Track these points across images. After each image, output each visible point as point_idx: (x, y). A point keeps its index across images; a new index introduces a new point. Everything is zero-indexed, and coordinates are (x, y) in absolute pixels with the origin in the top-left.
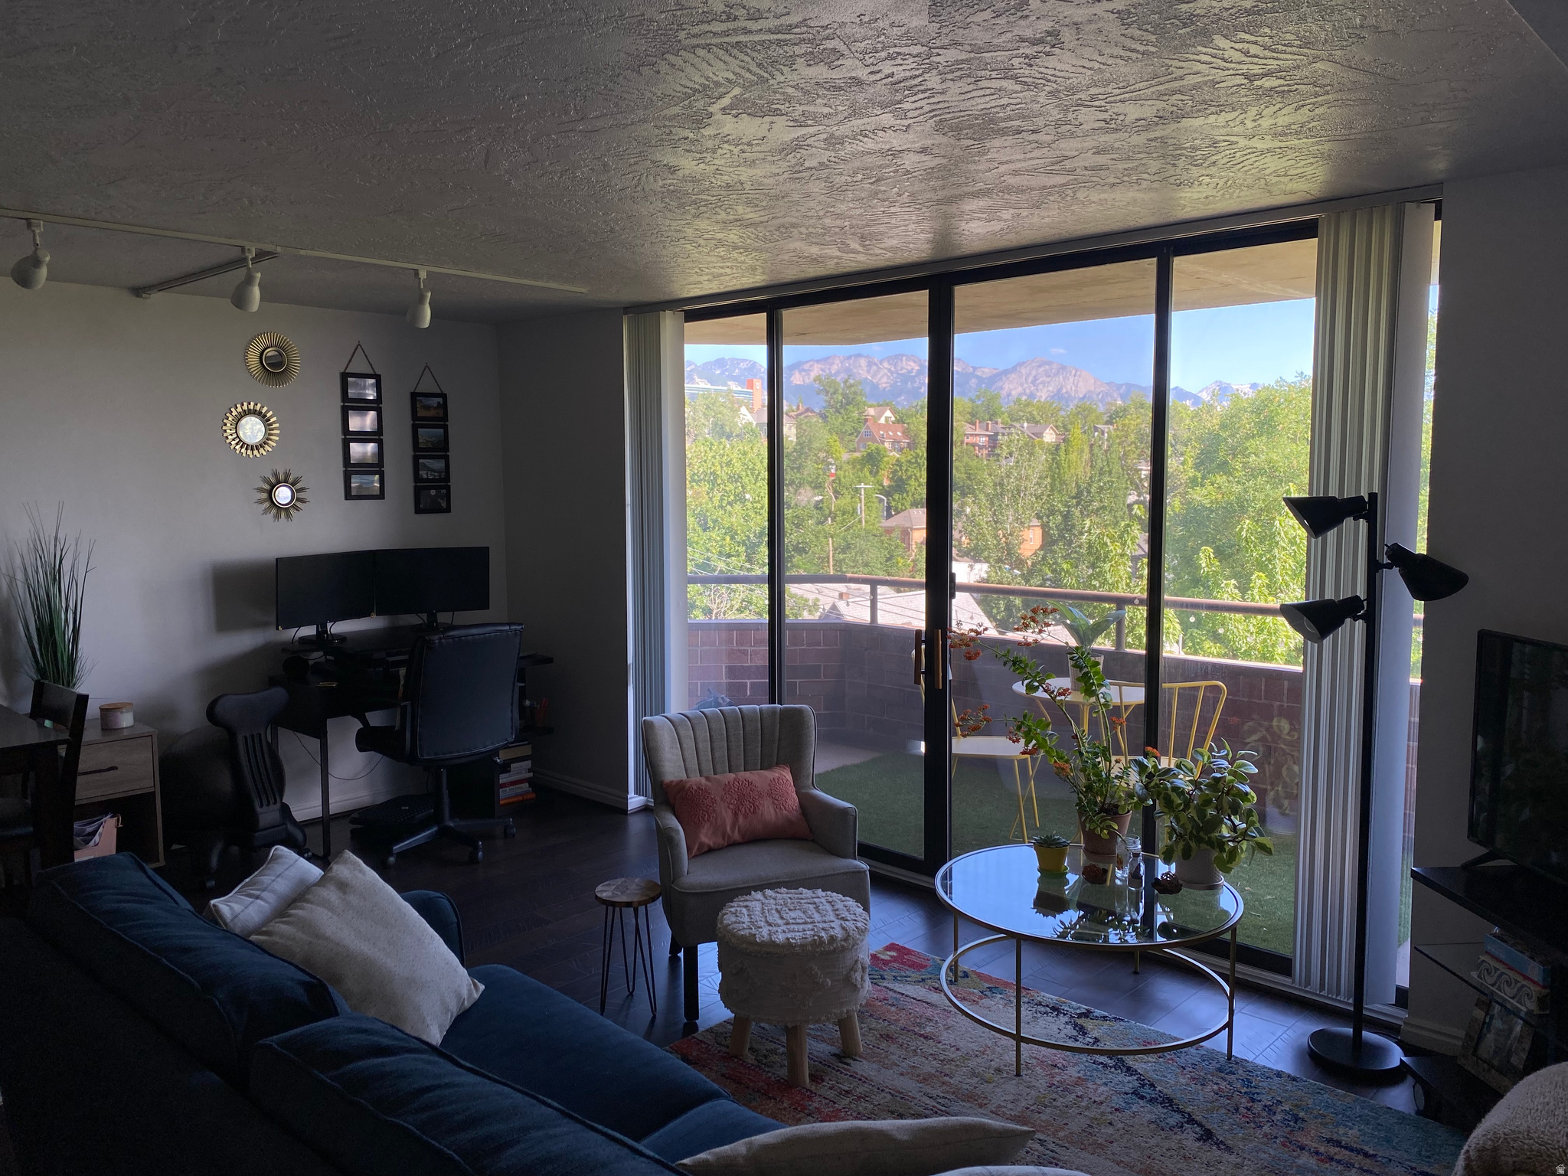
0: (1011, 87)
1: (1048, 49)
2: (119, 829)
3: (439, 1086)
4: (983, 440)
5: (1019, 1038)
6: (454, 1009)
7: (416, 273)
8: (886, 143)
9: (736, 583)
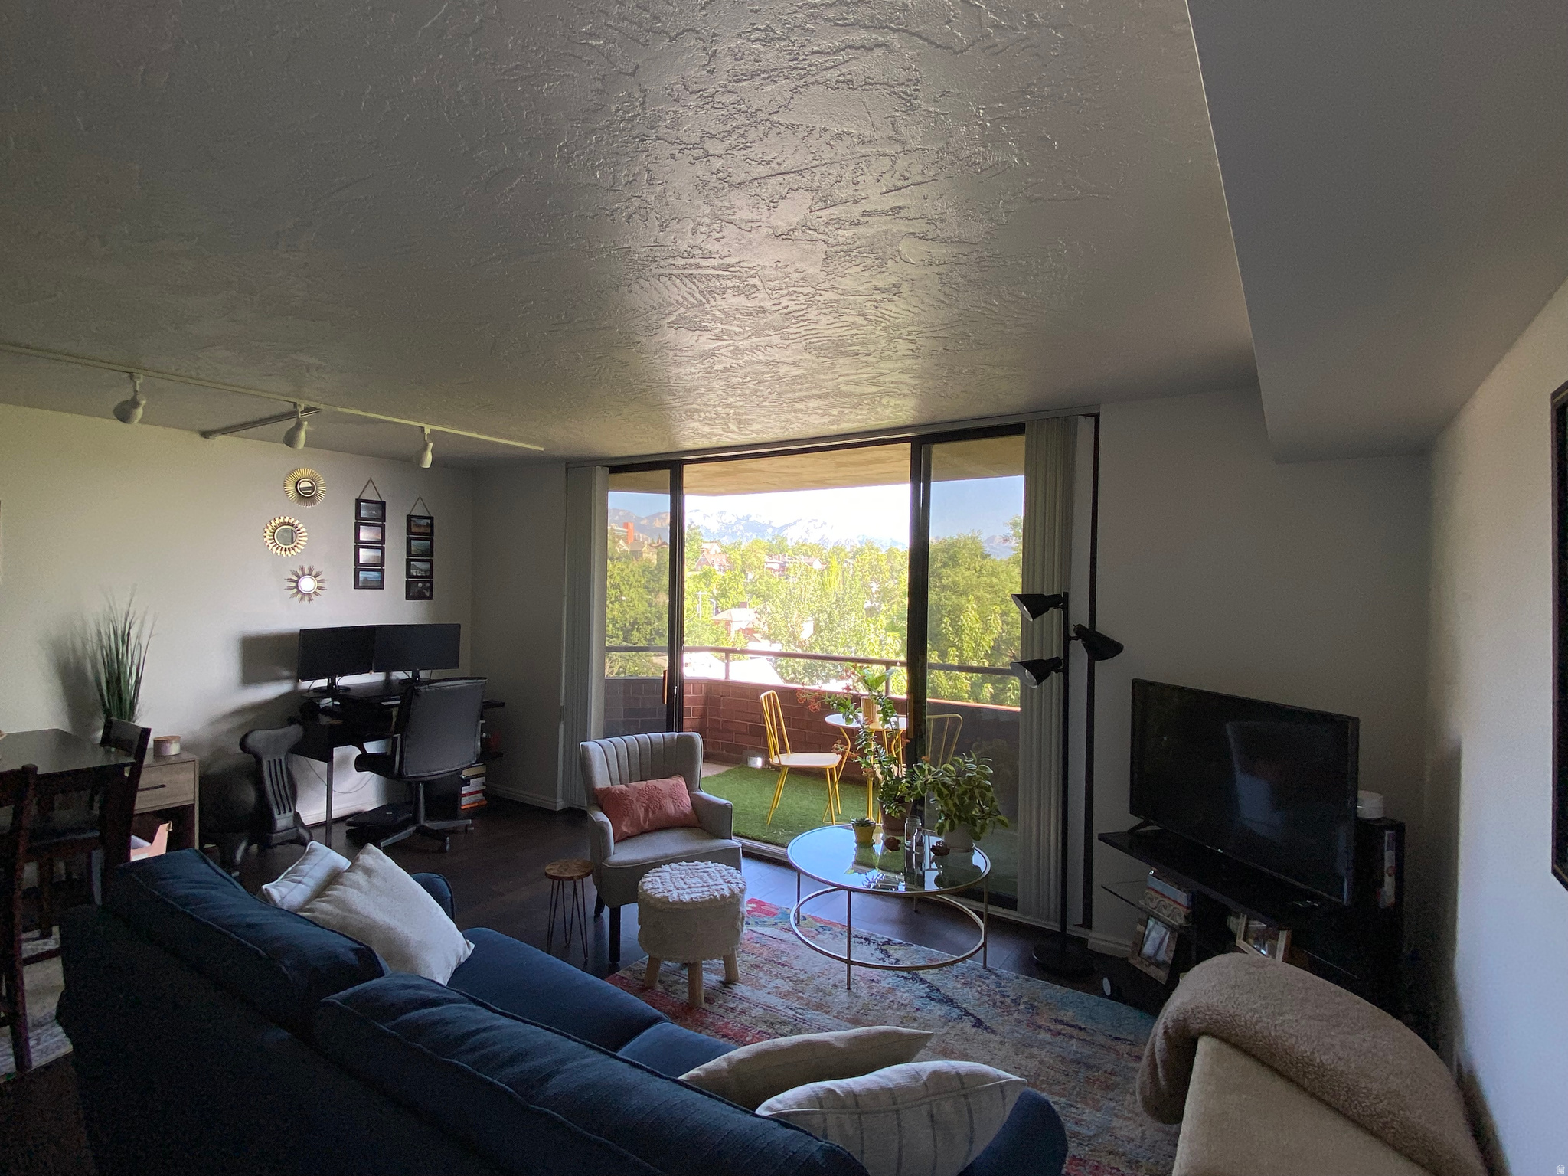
0: (860, 322)
1: (890, 297)
2: (169, 833)
3: (484, 1030)
4: (776, 567)
5: (849, 962)
6: (454, 965)
7: (423, 429)
8: (770, 356)
9: (642, 651)
